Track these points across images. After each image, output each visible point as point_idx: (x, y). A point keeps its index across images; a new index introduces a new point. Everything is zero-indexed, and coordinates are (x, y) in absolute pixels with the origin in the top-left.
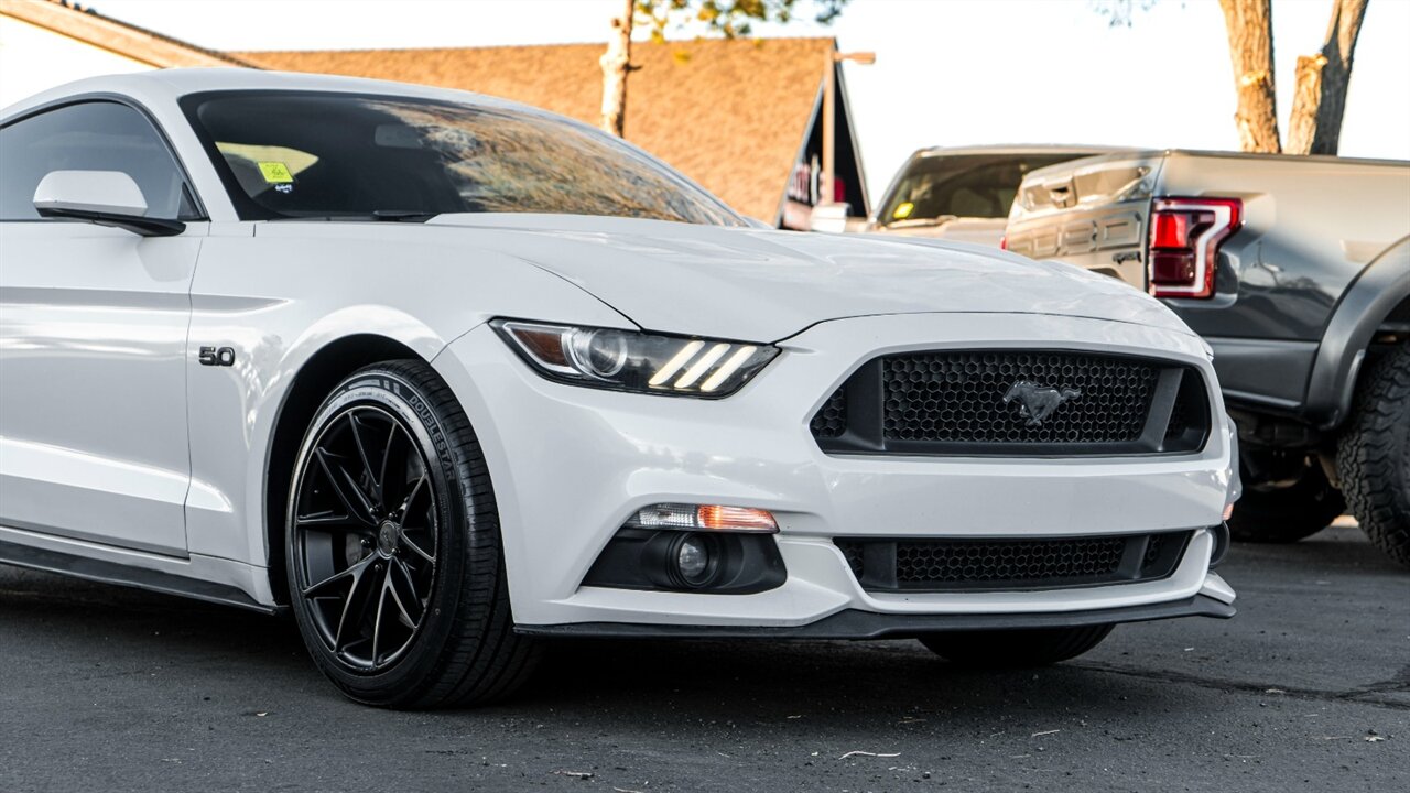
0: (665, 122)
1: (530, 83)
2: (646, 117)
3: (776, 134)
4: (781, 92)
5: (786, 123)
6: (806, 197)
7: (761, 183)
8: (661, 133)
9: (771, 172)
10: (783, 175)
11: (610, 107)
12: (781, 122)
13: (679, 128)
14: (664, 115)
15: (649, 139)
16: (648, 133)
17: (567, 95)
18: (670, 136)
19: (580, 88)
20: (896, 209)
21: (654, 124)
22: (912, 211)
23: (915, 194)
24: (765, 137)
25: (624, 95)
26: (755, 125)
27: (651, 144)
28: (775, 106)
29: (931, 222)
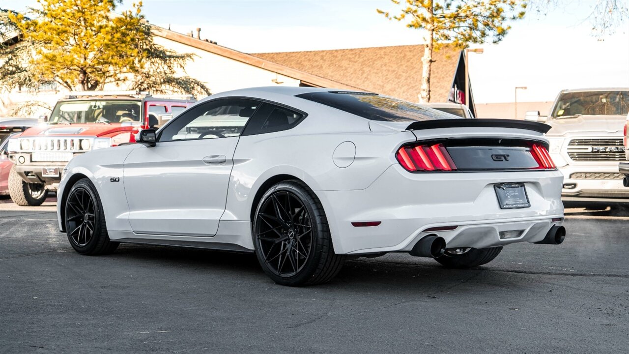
0: (404, 74)
1: (355, 62)
2: (397, 73)
3: (443, 78)
4: (445, 63)
5: (447, 74)
6: (453, 100)
7: (439, 95)
8: (403, 78)
9: (443, 91)
10: (446, 92)
11: (425, 75)
12: (445, 73)
13: (409, 76)
14: (403, 72)
15: (399, 80)
16: (398, 78)
17: (369, 66)
18: (406, 79)
19: (373, 63)
20: (558, 112)
21: (400, 75)
22: (564, 113)
23: (564, 107)
24: (440, 79)
25: (430, 71)
26: (436, 75)
27: (399, 82)
28: (443, 68)
29: (573, 116)
